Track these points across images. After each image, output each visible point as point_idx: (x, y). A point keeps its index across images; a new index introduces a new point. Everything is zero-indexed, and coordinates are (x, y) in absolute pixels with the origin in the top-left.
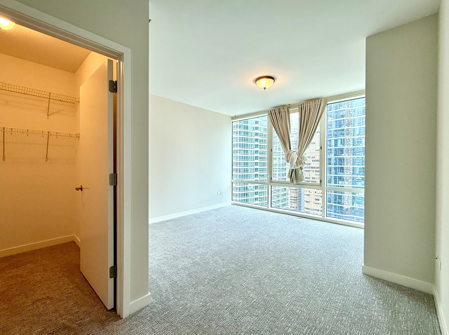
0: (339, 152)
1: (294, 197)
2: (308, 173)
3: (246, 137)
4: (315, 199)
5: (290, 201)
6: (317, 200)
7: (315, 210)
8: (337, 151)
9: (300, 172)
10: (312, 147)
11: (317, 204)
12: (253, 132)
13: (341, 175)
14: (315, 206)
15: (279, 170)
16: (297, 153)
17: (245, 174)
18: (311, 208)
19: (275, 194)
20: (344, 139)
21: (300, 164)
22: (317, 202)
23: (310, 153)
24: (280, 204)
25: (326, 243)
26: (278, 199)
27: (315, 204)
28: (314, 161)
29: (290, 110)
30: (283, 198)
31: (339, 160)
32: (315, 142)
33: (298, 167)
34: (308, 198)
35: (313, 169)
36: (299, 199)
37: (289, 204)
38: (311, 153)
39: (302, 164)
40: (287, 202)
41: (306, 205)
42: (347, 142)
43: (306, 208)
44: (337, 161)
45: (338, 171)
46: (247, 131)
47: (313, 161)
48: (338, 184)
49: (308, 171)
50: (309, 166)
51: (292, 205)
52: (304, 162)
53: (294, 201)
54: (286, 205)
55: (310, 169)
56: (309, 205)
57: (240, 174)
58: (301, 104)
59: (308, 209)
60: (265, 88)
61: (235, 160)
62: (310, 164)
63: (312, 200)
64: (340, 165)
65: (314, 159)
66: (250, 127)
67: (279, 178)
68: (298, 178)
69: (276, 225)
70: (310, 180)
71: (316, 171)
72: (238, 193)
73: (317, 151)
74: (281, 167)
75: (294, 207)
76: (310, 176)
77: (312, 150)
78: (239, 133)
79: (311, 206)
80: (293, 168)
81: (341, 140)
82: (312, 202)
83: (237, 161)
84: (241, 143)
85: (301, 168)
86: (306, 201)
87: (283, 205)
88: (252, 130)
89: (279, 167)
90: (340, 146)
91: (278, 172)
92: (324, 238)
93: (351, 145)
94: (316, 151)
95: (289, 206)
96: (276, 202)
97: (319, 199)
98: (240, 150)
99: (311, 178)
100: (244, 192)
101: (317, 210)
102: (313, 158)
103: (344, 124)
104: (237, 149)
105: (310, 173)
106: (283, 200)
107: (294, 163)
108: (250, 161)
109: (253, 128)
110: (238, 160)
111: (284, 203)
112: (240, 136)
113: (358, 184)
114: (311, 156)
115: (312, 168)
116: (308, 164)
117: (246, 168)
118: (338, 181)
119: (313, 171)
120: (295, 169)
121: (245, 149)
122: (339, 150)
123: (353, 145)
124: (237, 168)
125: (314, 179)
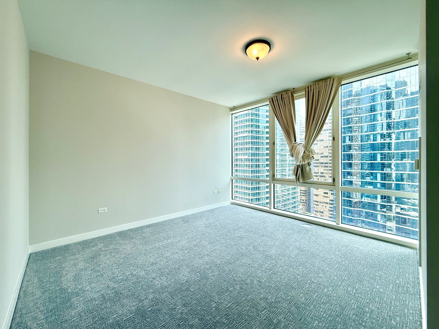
0: (347, 148)
1: (303, 191)
2: (317, 168)
3: (257, 135)
4: (324, 192)
5: (300, 194)
6: (326, 194)
7: (324, 203)
8: (345, 148)
9: (308, 168)
10: (320, 144)
11: (326, 197)
12: (264, 130)
13: (349, 170)
14: (324, 199)
15: (289, 165)
16: (304, 146)
17: (256, 169)
18: (320, 201)
19: (285, 188)
20: (352, 136)
21: (307, 159)
22: (326, 195)
23: (318, 150)
24: (290, 197)
25: (346, 271)
26: (288, 193)
27: (324, 198)
28: (323, 157)
29: (295, 95)
30: (293, 192)
31: (347, 155)
32: (323, 139)
33: (305, 163)
34: (317, 192)
35: (322, 165)
36: (308, 193)
37: (299, 197)
38: (320, 150)
39: (310, 159)
40: (297, 195)
41: (315, 198)
42: (354, 139)
43: (315, 201)
44: (345, 157)
45: (346, 167)
46: (258, 130)
47: (321, 157)
48: (347, 178)
49: (317, 166)
50: (317, 162)
51: (301, 198)
52: (313, 157)
53: (304, 194)
54: (296, 198)
55: (319, 165)
56: (318, 198)
57: (252, 169)
58: (308, 87)
59: (317, 202)
60: (258, 58)
61: (248, 156)
62: (318, 160)
63: (321, 193)
64: (348, 161)
65: (323, 155)
66: (261, 126)
67: (289, 173)
68: (305, 175)
69: (276, 236)
70: (318, 174)
71: (324, 166)
72: (250, 187)
73: (326, 147)
74: (291, 163)
75: (303, 200)
76: (318, 171)
77: (320, 147)
78: (251, 132)
79: (320, 199)
80: (299, 164)
81: (350, 137)
82: (321, 196)
83: (249, 158)
84: (253, 141)
85: (309, 164)
86: (315, 195)
87: (293, 198)
88: (263, 129)
89: (289, 163)
90: (348, 142)
91: (288, 168)
92: (342, 261)
93: (360, 142)
94: (324, 147)
95: (299, 199)
96: (286, 195)
97: (327, 193)
98: (252, 148)
99: (320, 173)
100: (256, 186)
101: (326, 203)
102: (321, 154)
103: (352, 122)
104: (249, 146)
105: (318, 168)
106: (293, 193)
107: (299, 158)
108: (262, 158)
109: (264, 127)
110: (250, 156)
111: (294, 196)
112: (252, 135)
113: (366, 178)
114: (320, 152)
115: (321, 163)
116: (317, 159)
117: (258, 163)
118: (347, 176)
119: (322, 166)
120: (301, 164)
121: (256, 146)
122: (347, 146)
123: (361, 142)
124: (249, 163)
125: (323, 174)
